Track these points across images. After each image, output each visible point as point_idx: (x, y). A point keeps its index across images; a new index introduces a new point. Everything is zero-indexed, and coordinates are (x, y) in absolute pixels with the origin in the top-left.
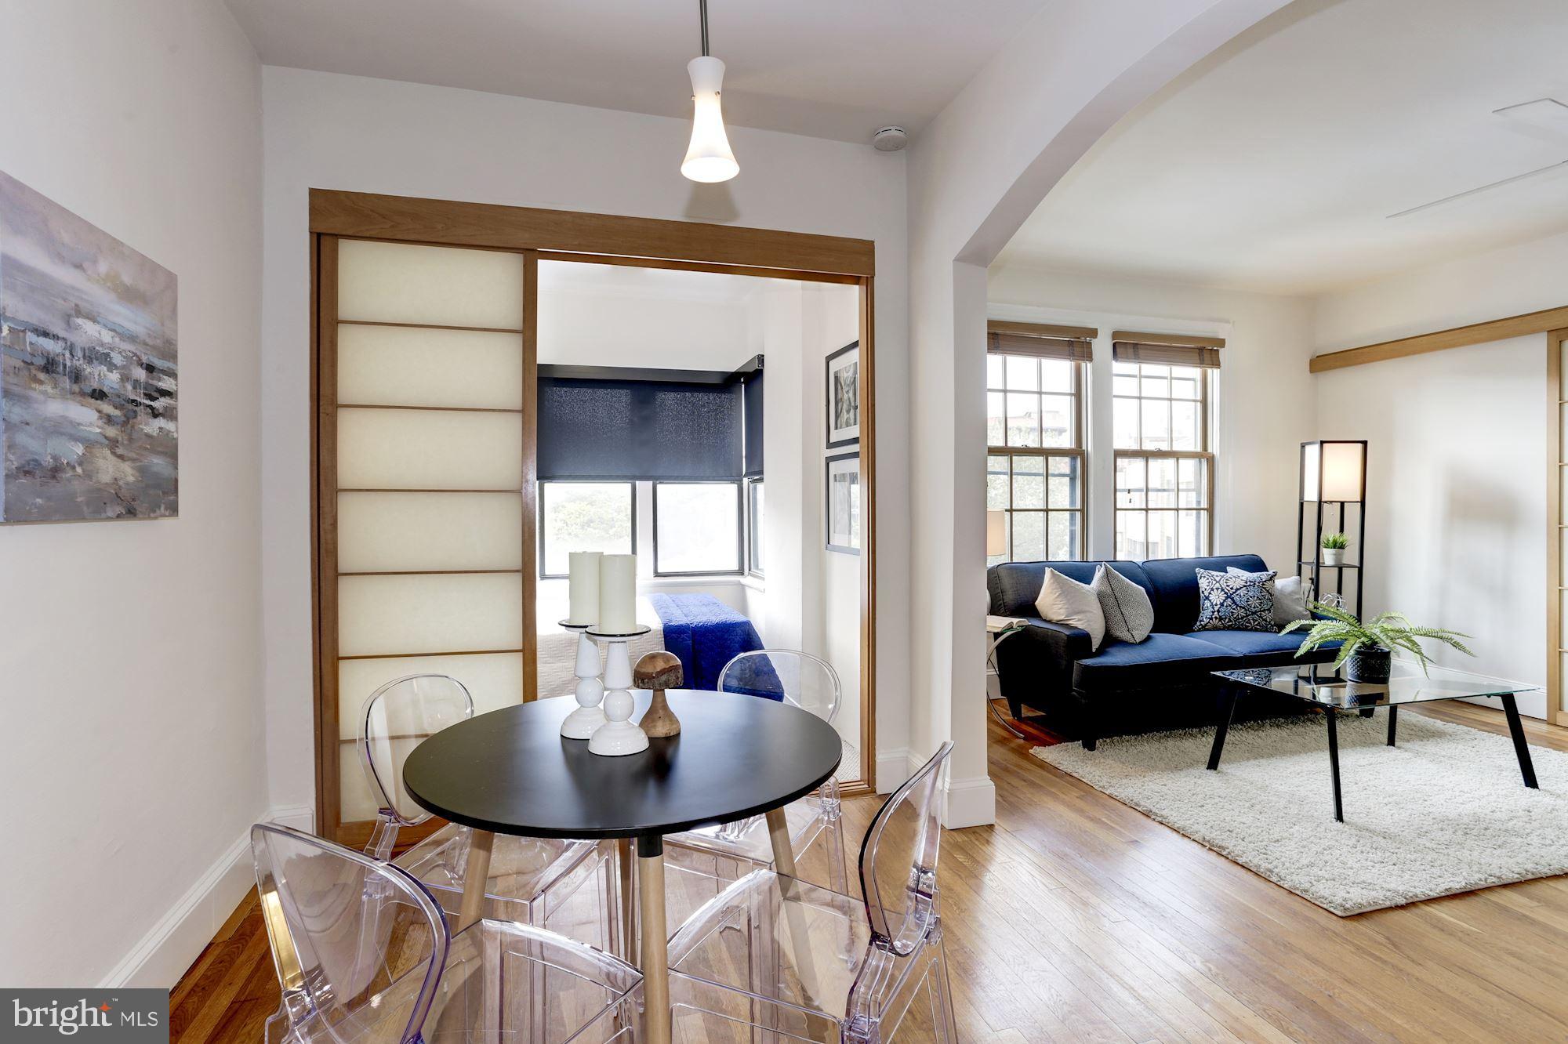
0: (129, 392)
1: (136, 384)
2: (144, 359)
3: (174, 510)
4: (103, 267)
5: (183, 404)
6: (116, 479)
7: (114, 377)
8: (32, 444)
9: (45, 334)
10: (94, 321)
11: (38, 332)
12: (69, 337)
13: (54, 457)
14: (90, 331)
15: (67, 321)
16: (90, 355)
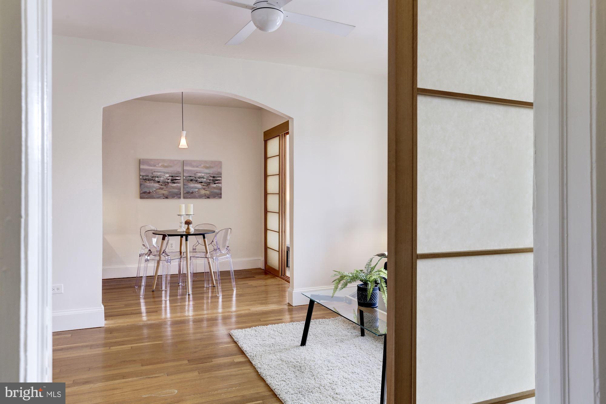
0: (208, 181)
1: (210, 180)
2: (212, 176)
3: (221, 197)
4: (202, 166)
5: (223, 181)
6: (205, 193)
7: (205, 180)
8: (188, 190)
9: (191, 177)
10: (200, 173)
11: (189, 177)
12: (195, 176)
13: (192, 191)
14: (199, 175)
15: (195, 174)
16: (199, 178)
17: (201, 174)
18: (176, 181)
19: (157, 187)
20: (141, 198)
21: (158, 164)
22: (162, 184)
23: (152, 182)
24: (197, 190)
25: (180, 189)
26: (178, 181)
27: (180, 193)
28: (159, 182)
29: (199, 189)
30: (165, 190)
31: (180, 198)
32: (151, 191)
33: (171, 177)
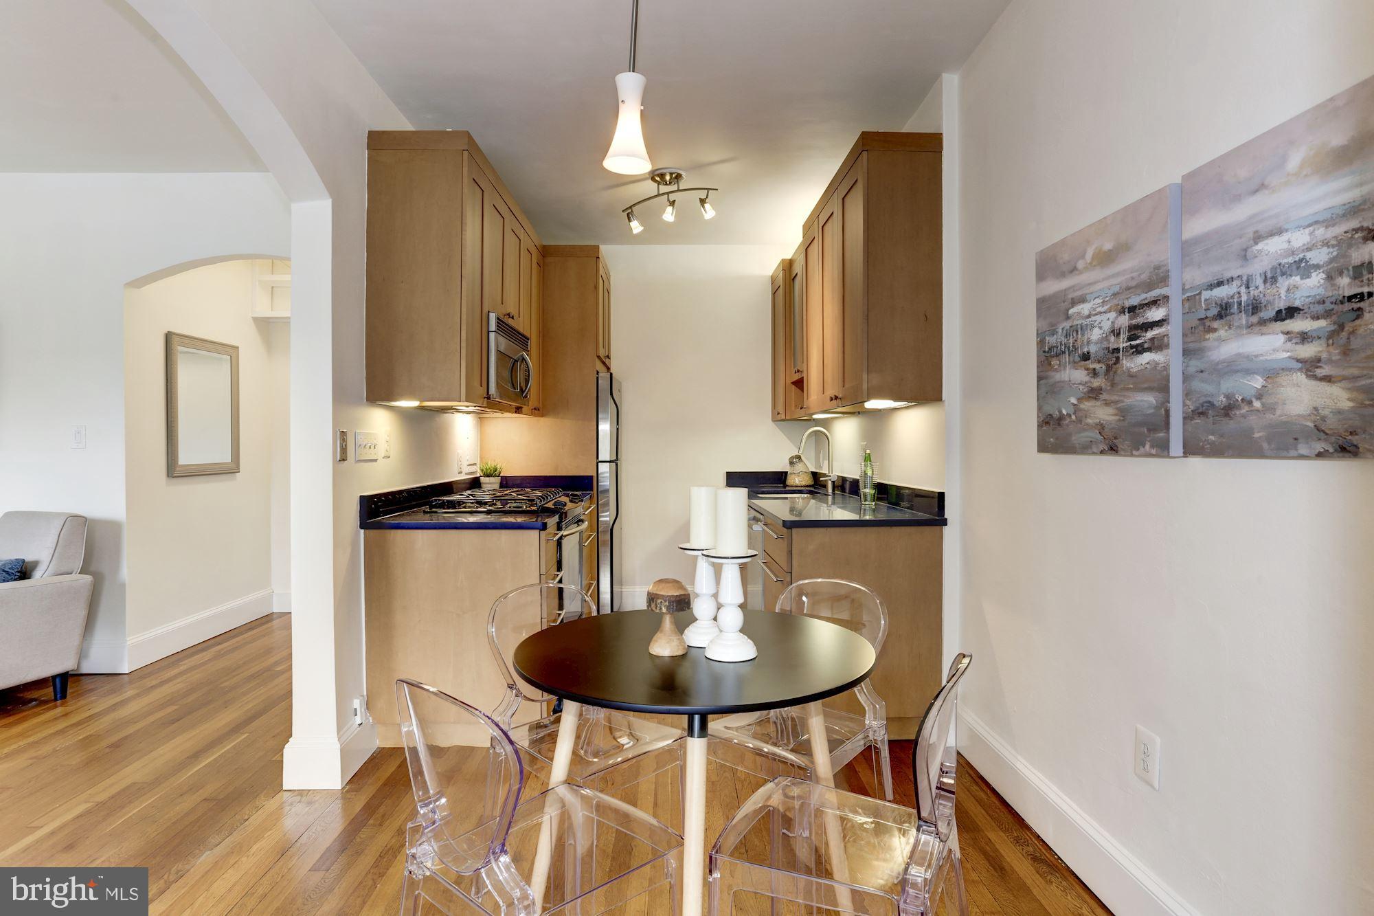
6: (1317, 412)
8: (1204, 387)
9: (1220, 284)
10: (1280, 231)
11: (1211, 287)
12: (1245, 271)
13: (1227, 397)
14: (1273, 248)
15: (1244, 256)
16: (1271, 279)
17: (1285, 236)
18: (1150, 334)
19: (1081, 387)
20: (1043, 447)
21: (1083, 257)
22: (1097, 366)
23: (1066, 361)
24: (1258, 382)
25: (1163, 388)
26: (1155, 332)
27: (1167, 412)
28: (1086, 357)
29: (1272, 374)
30: (1107, 403)
31: (1162, 449)
32: (1064, 412)
33: (1127, 315)
